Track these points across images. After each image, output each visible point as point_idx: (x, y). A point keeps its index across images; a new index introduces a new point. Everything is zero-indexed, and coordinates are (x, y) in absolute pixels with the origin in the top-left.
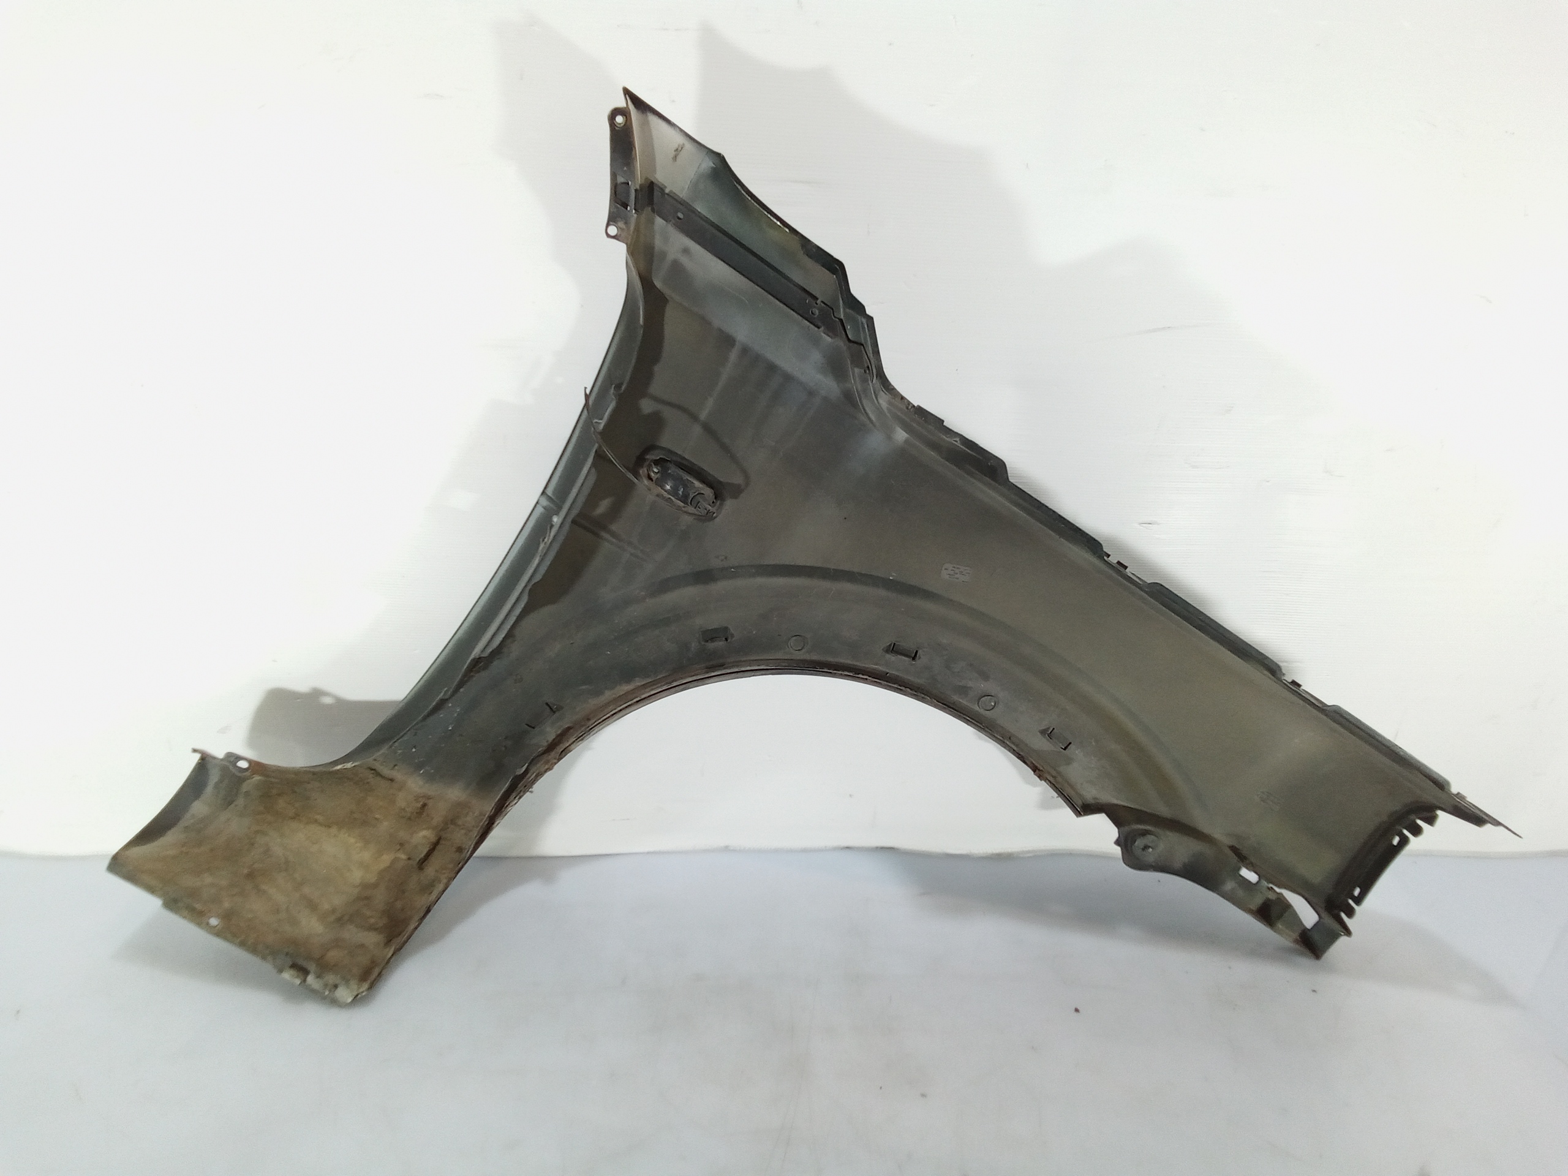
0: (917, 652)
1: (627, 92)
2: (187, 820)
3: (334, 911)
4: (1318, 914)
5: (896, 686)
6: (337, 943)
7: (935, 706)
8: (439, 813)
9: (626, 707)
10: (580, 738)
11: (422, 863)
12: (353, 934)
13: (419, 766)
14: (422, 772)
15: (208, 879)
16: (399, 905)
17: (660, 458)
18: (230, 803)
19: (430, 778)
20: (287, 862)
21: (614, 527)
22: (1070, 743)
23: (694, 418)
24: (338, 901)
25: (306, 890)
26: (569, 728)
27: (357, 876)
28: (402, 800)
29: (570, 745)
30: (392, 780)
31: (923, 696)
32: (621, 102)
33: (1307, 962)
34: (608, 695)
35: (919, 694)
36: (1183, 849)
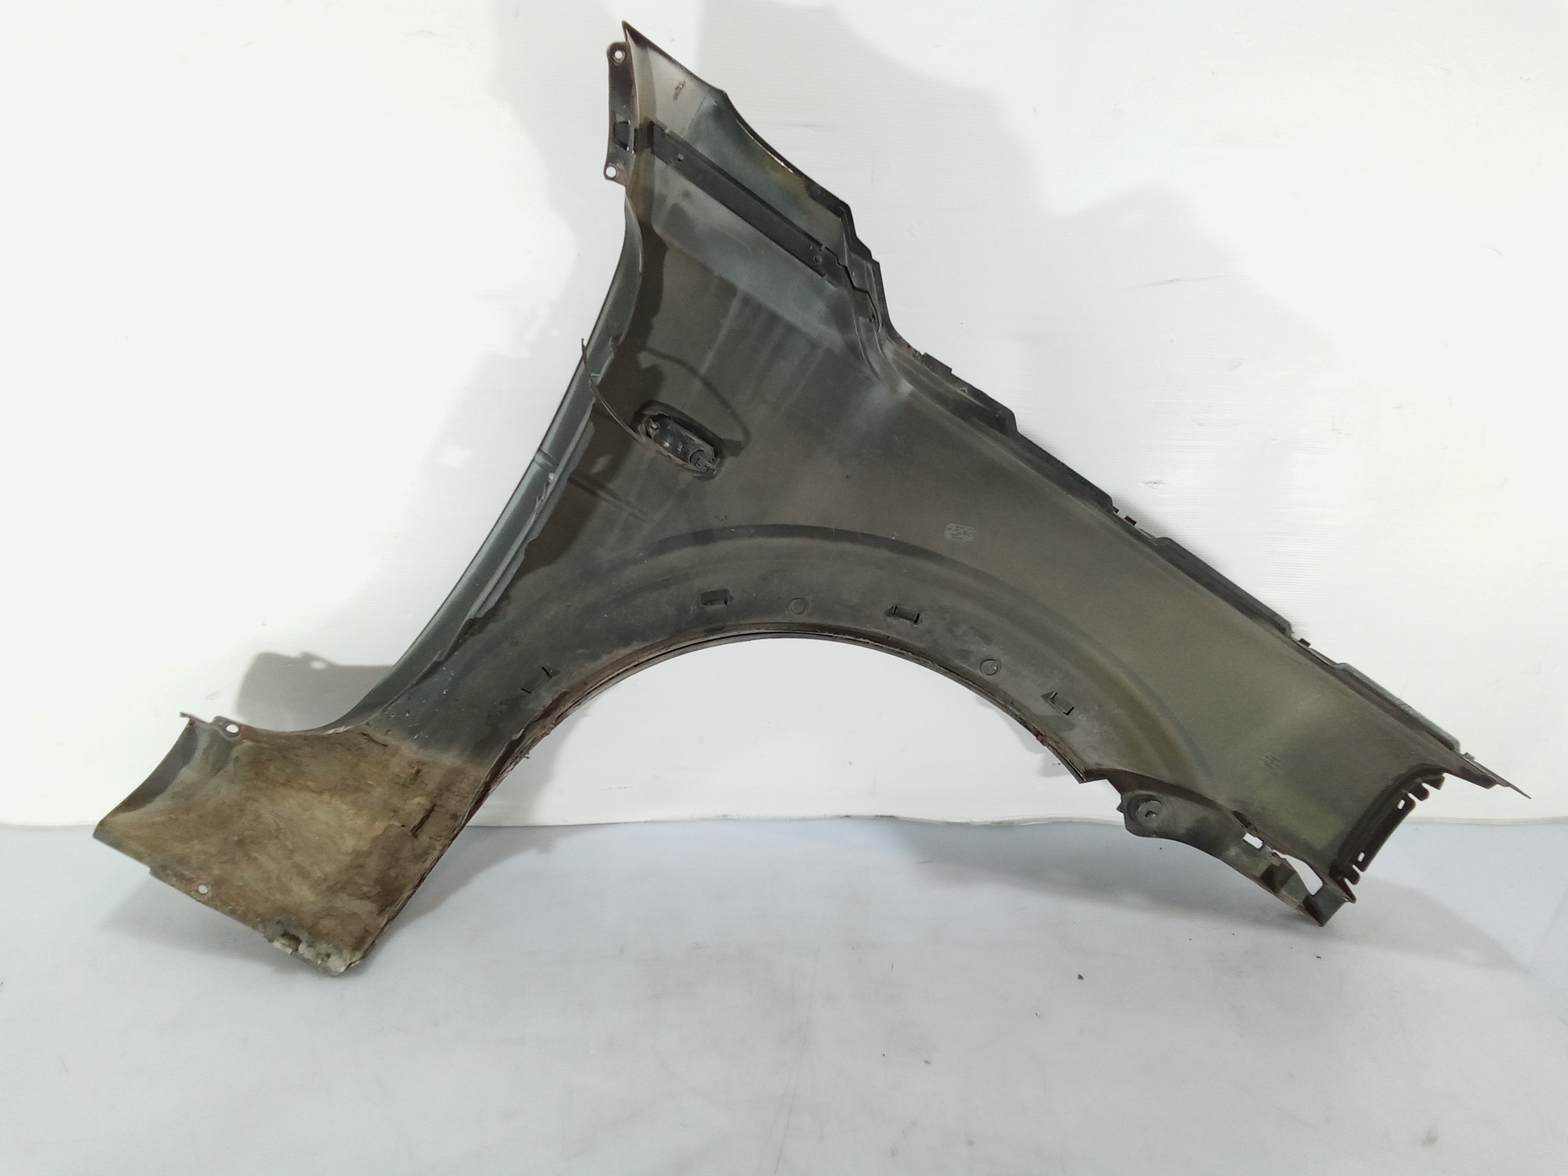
0: (919, 615)
1: (626, 27)
2: (176, 786)
3: (325, 880)
4: (1323, 881)
5: (897, 650)
6: (330, 912)
7: (937, 671)
8: (433, 779)
9: (624, 672)
10: (577, 703)
11: (416, 831)
12: (346, 903)
13: (412, 732)
14: (416, 737)
15: (197, 846)
16: (392, 873)
17: (659, 414)
18: (219, 770)
19: (424, 744)
20: (278, 830)
21: (611, 486)
22: (1073, 708)
23: (693, 371)
24: (329, 868)
25: (298, 858)
26: (566, 693)
27: (349, 843)
28: (398, 766)
29: (567, 710)
30: (385, 746)
31: (925, 660)
32: (620, 37)
33: (1312, 928)
34: (606, 659)
35: (921, 658)
36: (1186, 814)
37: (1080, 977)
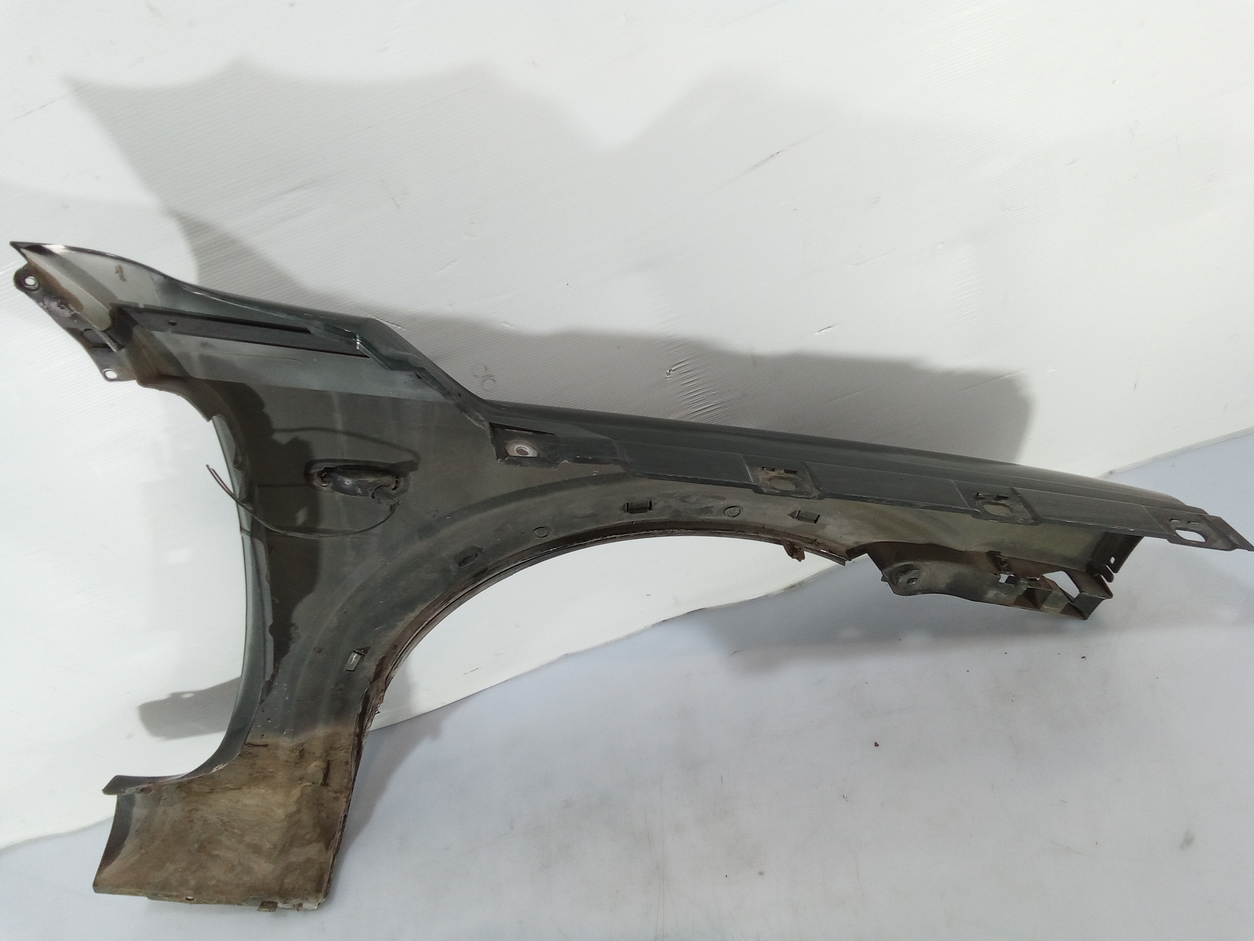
0: (650, 502)
1: (16, 245)
2: (134, 826)
3: (275, 847)
4: (1079, 589)
5: (643, 533)
6: (289, 869)
7: (686, 534)
8: (317, 748)
9: (419, 632)
10: (395, 666)
11: (325, 783)
12: (298, 855)
13: (281, 730)
14: (285, 733)
15: (171, 867)
16: (324, 815)
17: (325, 468)
18: (159, 800)
19: (295, 733)
20: (224, 824)
21: (322, 526)
22: (819, 516)
23: (335, 431)
24: (275, 837)
25: (247, 839)
26: (384, 658)
27: (280, 813)
28: (283, 756)
29: (390, 672)
30: (266, 746)
31: (671, 530)
34: (401, 626)
35: (667, 530)
36: (944, 572)
37: (876, 745)
